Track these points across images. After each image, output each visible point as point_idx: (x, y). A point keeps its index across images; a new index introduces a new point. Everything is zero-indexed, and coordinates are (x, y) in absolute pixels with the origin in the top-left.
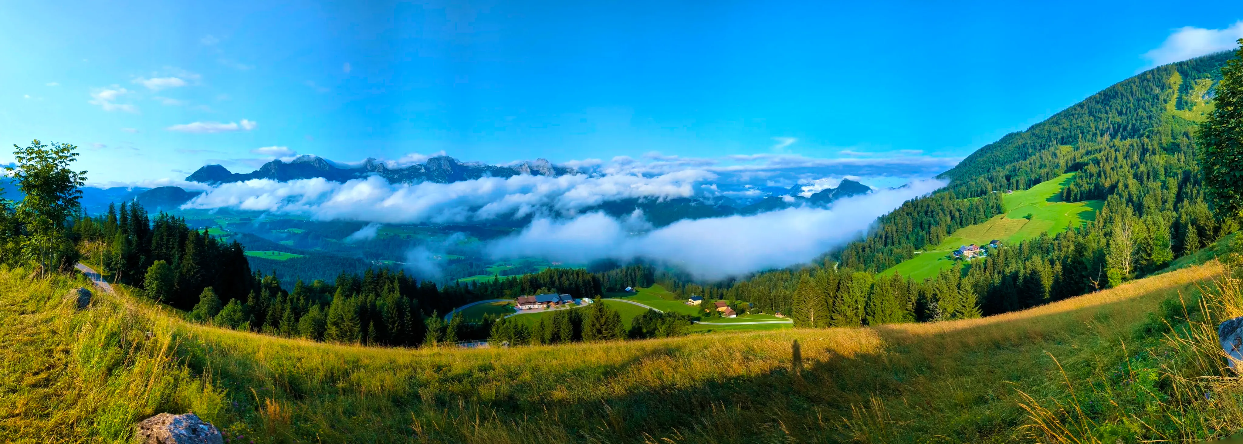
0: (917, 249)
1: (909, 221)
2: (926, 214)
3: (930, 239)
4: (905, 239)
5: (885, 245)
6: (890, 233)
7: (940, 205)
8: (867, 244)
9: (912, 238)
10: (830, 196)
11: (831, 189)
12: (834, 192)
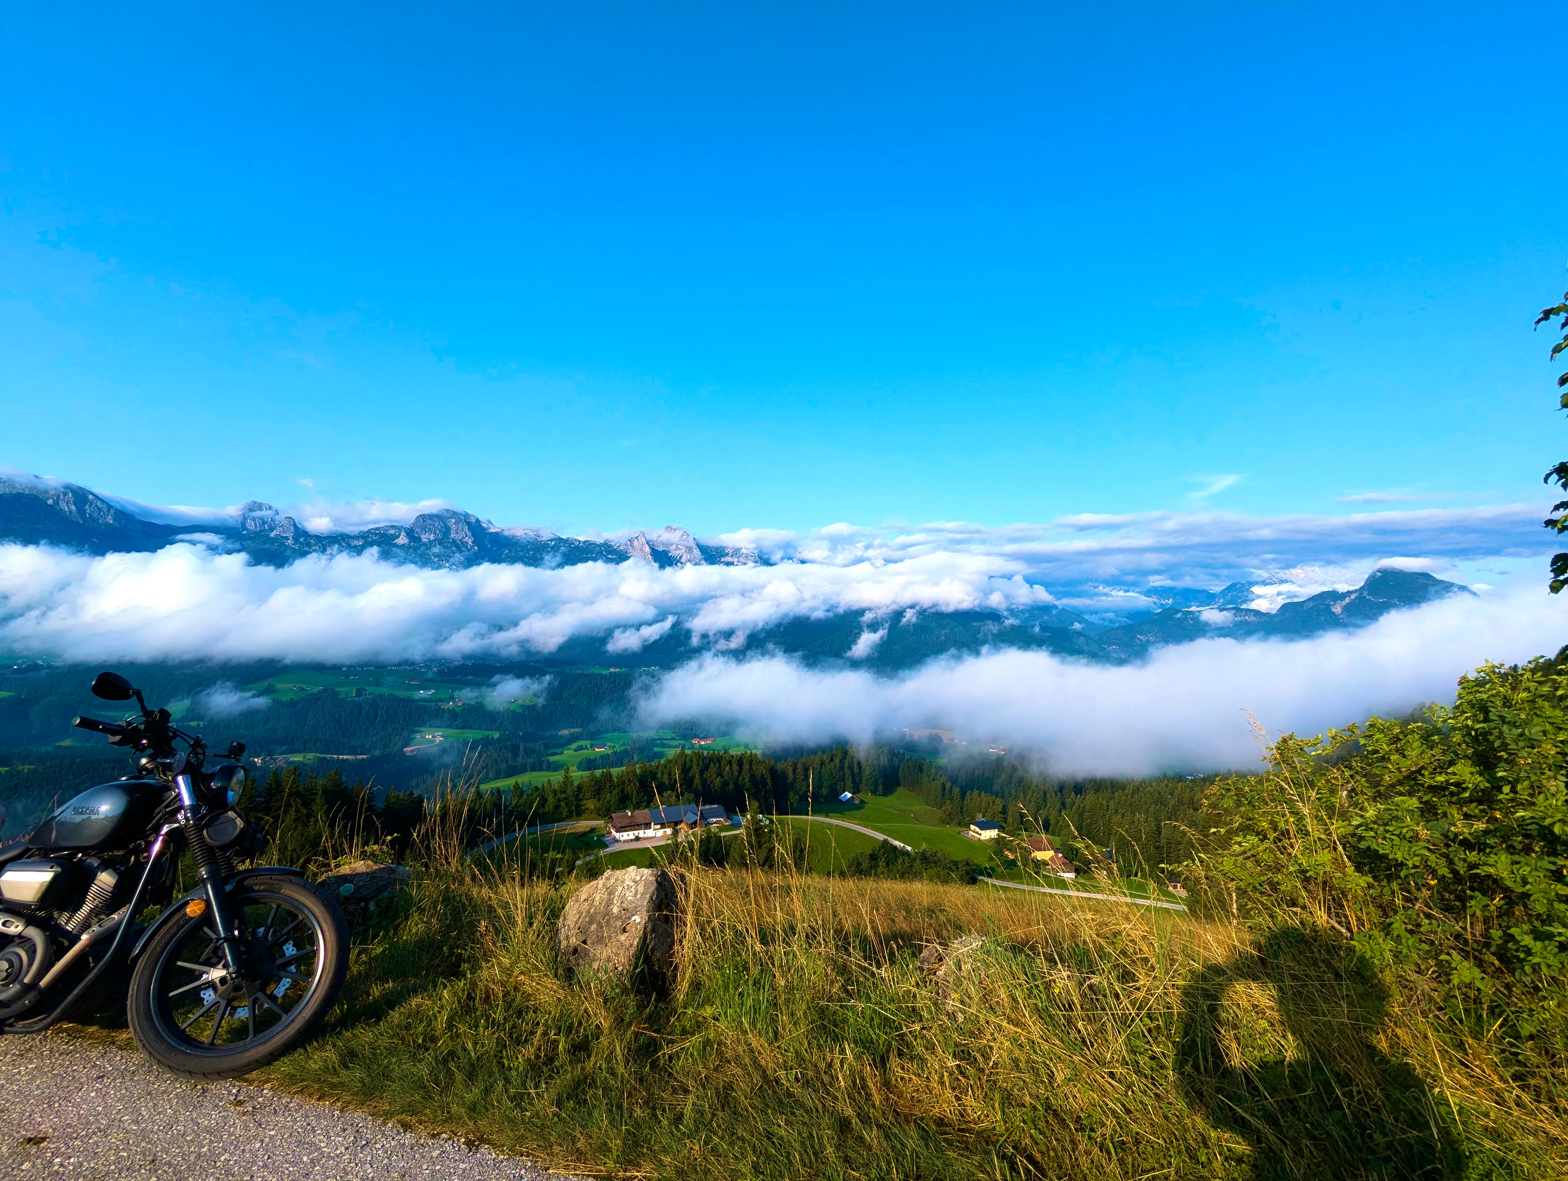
10: (1337, 609)
11: (1337, 592)
12: (1347, 600)
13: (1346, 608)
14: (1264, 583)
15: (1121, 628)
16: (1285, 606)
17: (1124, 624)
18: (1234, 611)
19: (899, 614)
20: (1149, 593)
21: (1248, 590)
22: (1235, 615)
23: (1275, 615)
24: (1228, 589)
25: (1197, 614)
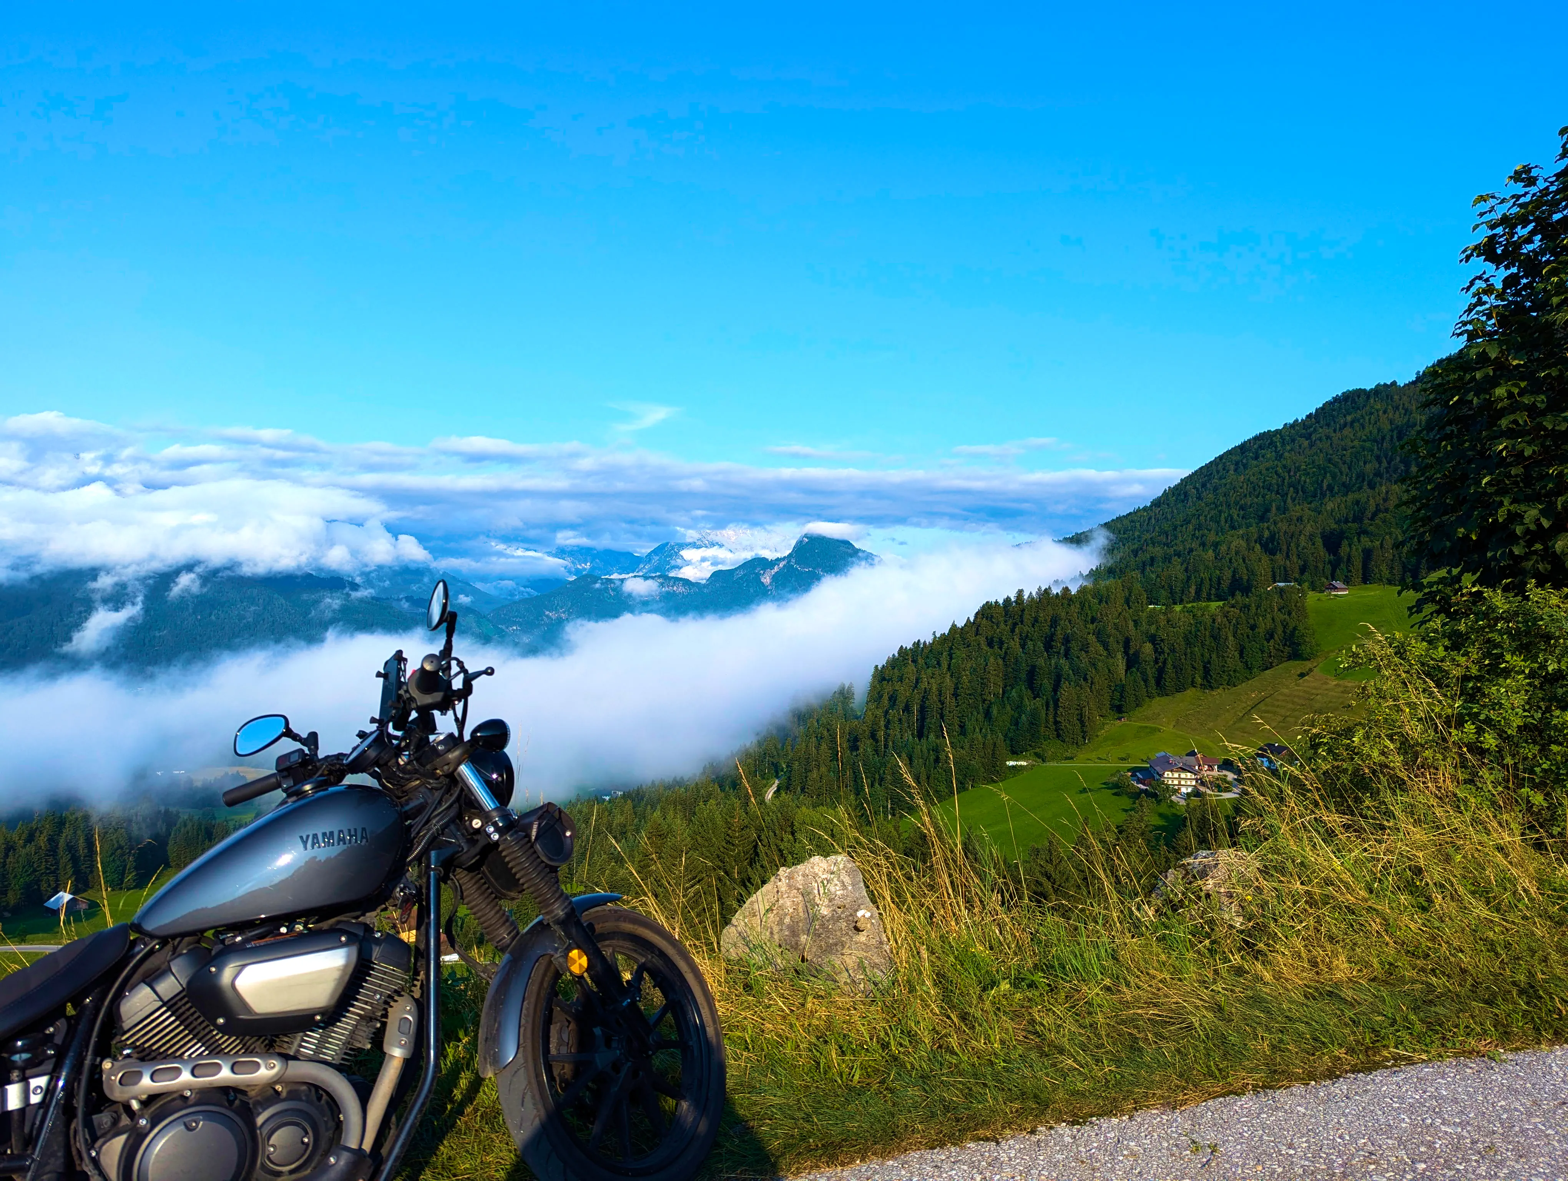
0: (1015, 753)
1: (994, 663)
2: (1048, 645)
3: (1056, 723)
4: (981, 717)
5: (920, 735)
6: (934, 697)
7: (1093, 620)
8: (866, 729)
9: (1002, 716)
10: (766, 580)
11: (767, 560)
12: (776, 569)
13: (774, 578)
14: (695, 546)
15: (523, 601)
16: (716, 575)
17: (526, 596)
18: (661, 580)
19: (166, 578)
20: (561, 552)
21: (677, 554)
22: (662, 584)
23: (705, 586)
24: (655, 552)
25: (618, 583)
